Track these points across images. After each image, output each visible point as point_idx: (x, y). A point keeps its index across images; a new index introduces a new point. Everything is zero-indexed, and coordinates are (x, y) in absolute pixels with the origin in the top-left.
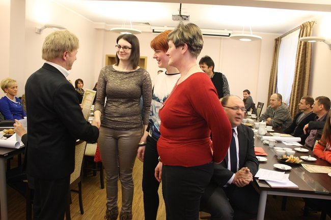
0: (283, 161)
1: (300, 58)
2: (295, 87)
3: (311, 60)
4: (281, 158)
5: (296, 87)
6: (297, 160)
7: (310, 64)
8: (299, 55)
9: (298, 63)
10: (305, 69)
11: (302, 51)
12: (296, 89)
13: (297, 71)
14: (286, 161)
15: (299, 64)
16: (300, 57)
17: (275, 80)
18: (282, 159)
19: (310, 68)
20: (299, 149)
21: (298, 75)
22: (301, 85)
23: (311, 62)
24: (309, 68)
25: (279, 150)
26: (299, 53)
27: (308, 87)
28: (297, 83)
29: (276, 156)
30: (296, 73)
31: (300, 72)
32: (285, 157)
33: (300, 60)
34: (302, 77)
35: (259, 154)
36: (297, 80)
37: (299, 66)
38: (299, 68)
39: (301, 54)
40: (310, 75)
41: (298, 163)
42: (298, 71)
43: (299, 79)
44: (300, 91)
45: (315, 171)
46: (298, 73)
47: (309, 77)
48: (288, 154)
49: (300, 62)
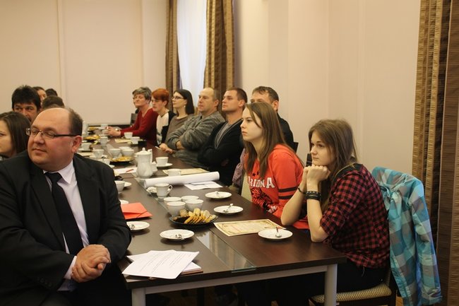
0: (180, 223)
1: (213, 17)
2: (210, 74)
3: (233, 20)
4: (176, 218)
5: (213, 74)
6: (207, 216)
7: (233, 28)
8: (211, 11)
9: (210, 28)
10: (224, 38)
11: (216, 4)
12: (213, 78)
13: (210, 43)
14: (186, 222)
15: (213, 29)
16: (214, 14)
17: (175, 63)
18: (178, 220)
19: (233, 36)
20: (214, 195)
21: (213, 51)
22: (220, 70)
23: (233, 24)
24: (231, 36)
25: (174, 202)
26: (211, 7)
27: (233, 72)
28: (213, 66)
29: (169, 215)
30: (210, 48)
31: (216, 45)
32: (183, 214)
33: (213, 21)
34: (221, 54)
35: (135, 217)
36: (213, 59)
37: (213, 33)
38: (213, 36)
39: (214, 10)
40: (233, 49)
41: (208, 221)
42: (213, 42)
43: (216, 58)
44: (220, 81)
45: (237, 233)
46: (213, 46)
47: (233, 53)
48: (191, 207)
49: (213, 25)
